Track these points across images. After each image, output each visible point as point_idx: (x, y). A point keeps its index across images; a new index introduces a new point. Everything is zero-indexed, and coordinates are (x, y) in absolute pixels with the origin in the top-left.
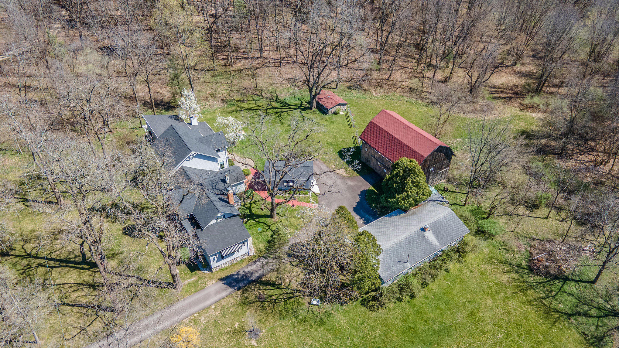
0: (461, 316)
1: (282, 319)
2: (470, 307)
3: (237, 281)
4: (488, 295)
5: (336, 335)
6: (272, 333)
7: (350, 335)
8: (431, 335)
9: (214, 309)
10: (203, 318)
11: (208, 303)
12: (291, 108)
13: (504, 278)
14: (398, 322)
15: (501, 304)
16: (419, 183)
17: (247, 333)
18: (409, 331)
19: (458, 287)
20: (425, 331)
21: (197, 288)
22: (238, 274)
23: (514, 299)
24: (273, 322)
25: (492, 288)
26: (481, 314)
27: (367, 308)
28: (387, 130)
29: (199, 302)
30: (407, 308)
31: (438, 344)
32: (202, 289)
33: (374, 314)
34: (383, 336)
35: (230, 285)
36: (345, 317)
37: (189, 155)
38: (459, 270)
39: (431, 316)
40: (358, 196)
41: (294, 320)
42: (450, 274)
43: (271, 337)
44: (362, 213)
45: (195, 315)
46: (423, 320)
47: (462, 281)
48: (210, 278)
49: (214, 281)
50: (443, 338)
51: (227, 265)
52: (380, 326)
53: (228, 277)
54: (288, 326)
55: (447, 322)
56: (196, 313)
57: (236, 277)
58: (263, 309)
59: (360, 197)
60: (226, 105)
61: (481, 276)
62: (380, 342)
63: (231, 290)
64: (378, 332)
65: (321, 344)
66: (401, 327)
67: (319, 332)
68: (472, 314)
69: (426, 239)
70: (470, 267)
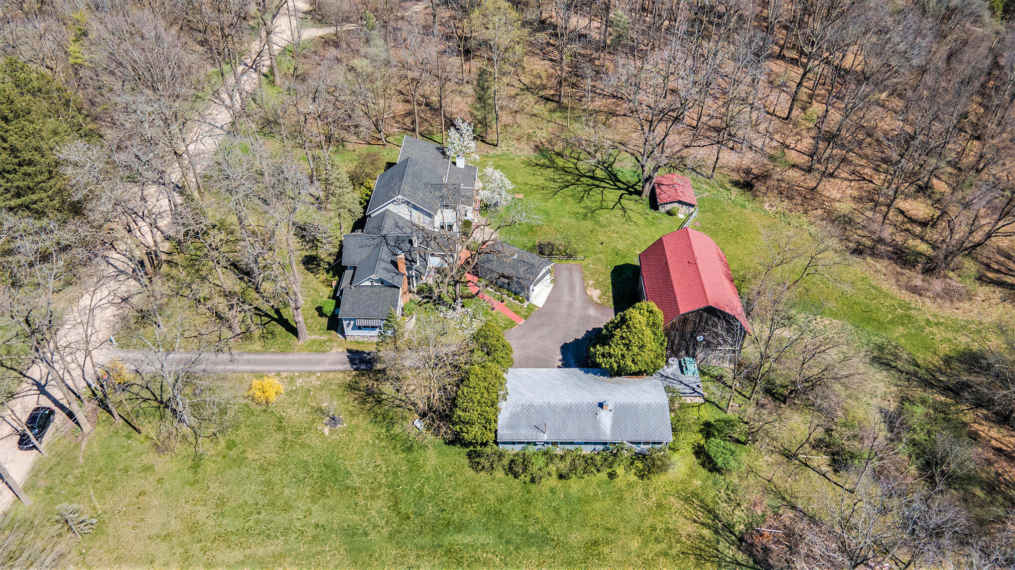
0: (576, 537)
1: (373, 423)
2: (599, 535)
3: (362, 361)
4: (640, 535)
5: (411, 470)
6: (351, 432)
7: (426, 479)
8: (518, 535)
9: (318, 377)
10: (301, 381)
11: (317, 368)
12: (615, 185)
13: (688, 528)
14: (492, 498)
15: (648, 556)
16: (630, 341)
17: (328, 418)
18: (494, 515)
19: (608, 503)
20: (513, 526)
21: (320, 348)
22: (369, 354)
23: (674, 561)
24: (362, 421)
25: (655, 530)
26: (606, 550)
27: (471, 462)
28: (668, 257)
29: (311, 362)
30: (516, 488)
31: (517, 548)
32: (323, 352)
33: (470, 473)
34: (459, 503)
35: (352, 361)
36: (438, 458)
37: (395, 199)
38: (630, 485)
39: (539, 514)
40: (585, 332)
41: (384, 430)
42: (610, 483)
43: (347, 435)
44: (570, 355)
45: (296, 374)
46: (524, 514)
47: (620, 499)
48: (340, 345)
49: (341, 350)
50: (529, 546)
51: (366, 339)
52: (467, 489)
53: (357, 352)
54: (372, 433)
55: (553, 533)
56: (298, 372)
57: (365, 355)
58: (364, 402)
59: (585, 335)
60: (537, 154)
61: (655, 509)
62: (451, 506)
63: (348, 366)
64: (459, 494)
65: (388, 471)
66: (490, 505)
67: (398, 458)
68: (595, 543)
69: (596, 418)
70: (651, 490)
